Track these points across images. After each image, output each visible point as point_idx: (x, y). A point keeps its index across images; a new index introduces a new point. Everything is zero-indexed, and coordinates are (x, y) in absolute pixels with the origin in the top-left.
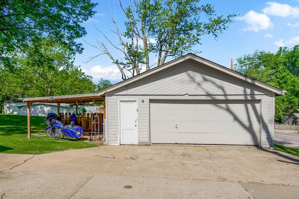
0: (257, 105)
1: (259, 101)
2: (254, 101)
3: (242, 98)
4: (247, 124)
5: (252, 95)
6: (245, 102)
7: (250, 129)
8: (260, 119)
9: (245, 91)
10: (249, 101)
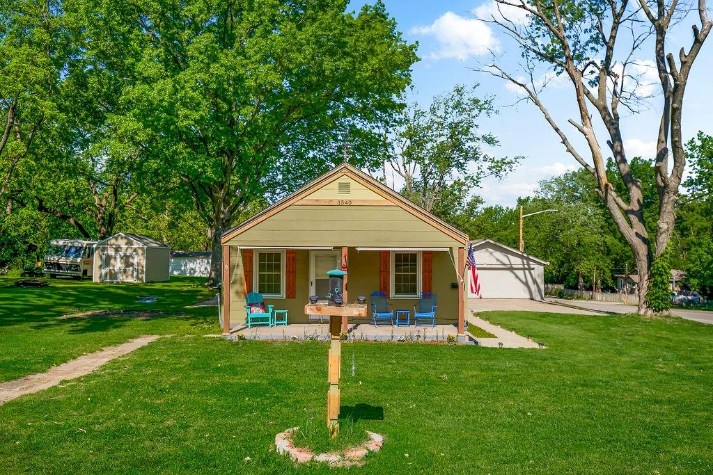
0: (532, 271)
1: (533, 269)
2: (530, 269)
3: (522, 266)
4: (524, 280)
5: (528, 264)
6: (524, 269)
7: (526, 284)
8: (535, 281)
9: (523, 262)
10: (526, 269)
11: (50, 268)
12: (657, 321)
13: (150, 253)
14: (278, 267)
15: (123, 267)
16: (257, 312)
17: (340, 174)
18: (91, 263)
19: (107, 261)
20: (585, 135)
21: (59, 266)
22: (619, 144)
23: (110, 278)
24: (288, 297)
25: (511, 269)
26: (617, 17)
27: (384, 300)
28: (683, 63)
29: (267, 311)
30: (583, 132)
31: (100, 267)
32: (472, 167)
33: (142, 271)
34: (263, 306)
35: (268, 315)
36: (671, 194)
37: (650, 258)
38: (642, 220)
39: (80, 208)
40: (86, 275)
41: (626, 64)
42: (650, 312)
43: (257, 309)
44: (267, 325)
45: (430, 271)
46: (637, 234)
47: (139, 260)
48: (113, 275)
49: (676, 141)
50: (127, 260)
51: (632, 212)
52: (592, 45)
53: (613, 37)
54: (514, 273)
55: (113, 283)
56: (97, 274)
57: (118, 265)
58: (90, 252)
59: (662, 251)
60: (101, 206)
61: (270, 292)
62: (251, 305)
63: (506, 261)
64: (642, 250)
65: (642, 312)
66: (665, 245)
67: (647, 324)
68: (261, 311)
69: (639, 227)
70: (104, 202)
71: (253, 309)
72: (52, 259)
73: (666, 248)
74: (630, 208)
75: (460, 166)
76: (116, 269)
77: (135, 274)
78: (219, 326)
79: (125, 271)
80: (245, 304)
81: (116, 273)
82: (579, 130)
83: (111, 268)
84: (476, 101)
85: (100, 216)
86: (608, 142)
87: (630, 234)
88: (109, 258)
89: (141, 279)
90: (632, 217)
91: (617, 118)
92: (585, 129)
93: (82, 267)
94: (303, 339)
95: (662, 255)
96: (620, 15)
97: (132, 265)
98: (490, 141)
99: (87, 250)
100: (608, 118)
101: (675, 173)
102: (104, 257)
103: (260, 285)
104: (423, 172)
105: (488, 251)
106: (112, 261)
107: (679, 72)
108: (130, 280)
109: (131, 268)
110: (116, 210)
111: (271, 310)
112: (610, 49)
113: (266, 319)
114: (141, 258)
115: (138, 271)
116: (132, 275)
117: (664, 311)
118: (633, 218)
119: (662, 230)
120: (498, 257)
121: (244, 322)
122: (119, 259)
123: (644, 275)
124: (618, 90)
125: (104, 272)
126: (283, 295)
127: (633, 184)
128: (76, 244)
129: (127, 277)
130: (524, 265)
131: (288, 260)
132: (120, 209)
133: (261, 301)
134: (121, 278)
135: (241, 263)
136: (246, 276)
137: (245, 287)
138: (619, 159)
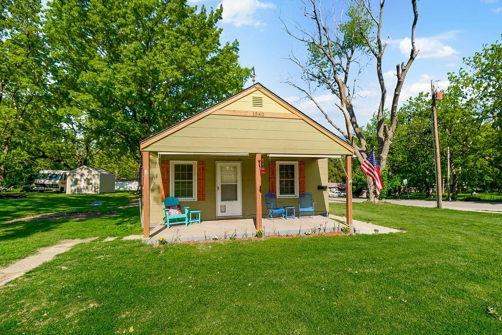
11: (39, 187)
13: (102, 177)
14: (190, 177)
15: (86, 185)
16: (175, 213)
17: (254, 89)
18: (65, 183)
19: (76, 182)
21: (44, 185)
22: (354, 119)
23: (78, 192)
24: (199, 199)
26: (349, 59)
27: (273, 200)
28: (403, 70)
29: (183, 212)
30: (342, 110)
31: (71, 186)
33: (98, 187)
34: (180, 207)
35: (185, 216)
36: (389, 141)
39: (68, 157)
40: (63, 190)
43: (175, 210)
44: (185, 224)
45: (304, 177)
47: (96, 181)
48: (79, 190)
49: (394, 113)
50: (88, 181)
51: (363, 151)
55: (79, 194)
56: (69, 190)
57: (82, 184)
58: (65, 177)
60: (80, 155)
61: (183, 195)
62: (168, 207)
66: (384, 166)
68: (178, 212)
70: (81, 154)
71: (171, 210)
72: (40, 181)
73: (385, 168)
74: (361, 149)
76: (82, 187)
77: (93, 189)
78: (141, 226)
79: (87, 188)
80: (163, 206)
81: (81, 189)
83: (78, 186)
85: (79, 160)
88: (77, 180)
89: (97, 192)
92: (343, 108)
93: (60, 186)
94: (223, 238)
95: (383, 171)
96: (350, 58)
97: (91, 184)
99: (63, 176)
101: (392, 130)
102: (74, 180)
103: (175, 190)
106: (79, 182)
108: (90, 192)
109: (91, 186)
110: (88, 158)
111: (187, 211)
112: (346, 73)
113: (183, 219)
114: (97, 179)
115: (95, 187)
116: (92, 190)
118: (364, 154)
119: (384, 159)
121: (163, 222)
122: (83, 181)
123: (371, 182)
125: (73, 188)
126: (195, 197)
127: (362, 138)
128: (56, 173)
129: (88, 191)
131: (199, 170)
132: (90, 157)
133: (178, 204)
134: (84, 192)
135: (159, 173)
136: (164, 183)
137: (163, 193)
138: (355, 125)
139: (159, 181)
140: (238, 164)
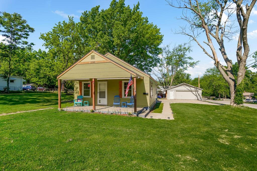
1: (198, 91)
2: (197, 91)
5: (197, 90)
7: (196, 95)
8: (199, 95)
10: (196, 91)
12: (238, 108)
17: (91, 52)
20: (210, 46)
22: (223, 49)
25: (191, 91)
26: (223, 9)
28: (247, 10)
30: (209, 45)
32: (185, 65)
36: (243, 62)
37: (235, 86)
38: (232, 73)
41: (226, 22)
42: (235, 105)
46: (230, 78)
49: (245, 42)
52: (214, 19)
53: (221, 15)
54: (192, 92)
59: (239, 83)
61: (87, 95)
63: (190, 89)
64: (232, 83)
65: (232, 105)
66: (241, 81)
67: (233, 109)
69: (231, 76)
73: (241, 82)
74: (227, 69)
75: (182, 66)
82: (207, 44)
84: (185, 48)
86: (220, 49)
87: (227, 78)
90: (228, 72)
91: (222, 41)
92: (209, 44)
95: (239, 85)
98: (190, 58)
100: (219, 41)
101: (245, 54)
104: (172, 68)
105: (184, 86)
107: (245, 14)
112: (220, 19)
117: (241, 104)
119: (239, 76)
120: (188, 88)
123: (233, 92)
124: (223, 31)
126: (90, 96)
127: (228, 62)
130: (195, 90)
131: (91, 85)
135: (79, 87)
136: (80, 90)
137: (80, 94)
138: (223, 53)
139: (78, 90)
140: (106, 83)
